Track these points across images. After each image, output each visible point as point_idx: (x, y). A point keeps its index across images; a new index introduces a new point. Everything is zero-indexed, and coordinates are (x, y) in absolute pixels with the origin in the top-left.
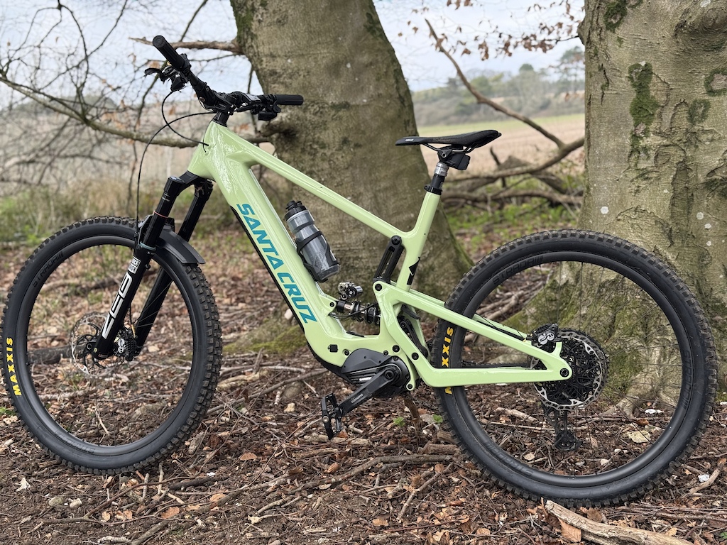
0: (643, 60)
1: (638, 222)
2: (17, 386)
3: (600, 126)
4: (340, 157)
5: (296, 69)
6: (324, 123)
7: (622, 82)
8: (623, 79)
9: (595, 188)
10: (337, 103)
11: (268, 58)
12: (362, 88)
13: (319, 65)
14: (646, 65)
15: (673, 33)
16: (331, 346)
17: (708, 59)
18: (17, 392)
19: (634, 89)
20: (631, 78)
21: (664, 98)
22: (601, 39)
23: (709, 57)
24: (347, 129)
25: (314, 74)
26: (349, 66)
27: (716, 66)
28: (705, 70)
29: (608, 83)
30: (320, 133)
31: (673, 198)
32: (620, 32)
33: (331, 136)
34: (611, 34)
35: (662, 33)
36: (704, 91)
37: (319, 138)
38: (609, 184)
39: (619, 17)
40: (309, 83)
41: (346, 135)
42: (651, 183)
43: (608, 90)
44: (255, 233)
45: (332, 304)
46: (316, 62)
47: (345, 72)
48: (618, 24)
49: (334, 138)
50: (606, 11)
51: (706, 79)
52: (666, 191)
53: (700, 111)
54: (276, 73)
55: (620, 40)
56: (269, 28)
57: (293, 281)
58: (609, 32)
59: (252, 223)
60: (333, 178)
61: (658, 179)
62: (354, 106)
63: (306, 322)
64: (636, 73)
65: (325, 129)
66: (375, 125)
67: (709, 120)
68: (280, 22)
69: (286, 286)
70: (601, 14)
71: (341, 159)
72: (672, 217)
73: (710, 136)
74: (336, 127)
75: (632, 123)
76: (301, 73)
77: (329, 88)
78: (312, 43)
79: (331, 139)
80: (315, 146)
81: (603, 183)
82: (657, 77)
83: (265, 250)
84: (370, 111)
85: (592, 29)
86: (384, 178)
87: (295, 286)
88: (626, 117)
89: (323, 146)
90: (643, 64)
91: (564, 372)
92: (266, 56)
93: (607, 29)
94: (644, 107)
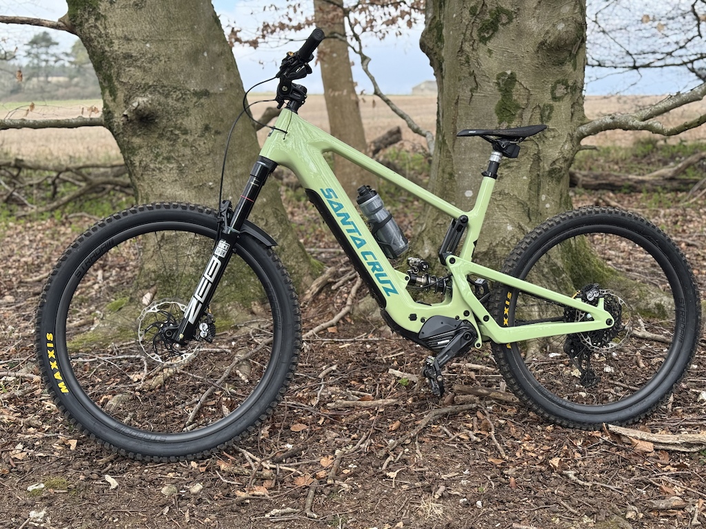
0: (509, 69)
1: (503, 203)
2: (63, 383)
3: (466, 123)
4: (202, 143)
5: (156, 54)
6: (187, 109)
7: (490, 86)
8: (491, 84)
9: (459, 175)
10: (198, 90)
11: (122, 41)
12: (217, 76)
13: (180, 52)
14: (511, 74)
15: (536, 49)
16: (411, 315)
17: (555, 71)
18: (64, 390)
19: (500, 93)
20: (498, 84)
21: (525, 102)
22: (473, 49)
23: (555, 70)
24: (208, 117)
25: (174, 60)
26: (206, 54)
27: (559, 77)
28: (552, 80)
29: (477, 87)
30: (183, 119)
31: (531, 183)
32: (490, 45)
33: (194, 123)
34: (483, 45)
35: (527, 48)
36: (550, 97)
37: (181, 123)
38: (473, 171)
39: (491, 32)
40: (170, 68)
41: (207, 122)
42: (513, 171)
43: (477, 92)
44: (339, 215)
45: (406, 278)
46: (176, 48)
47: (203, 61)
48: (489, 38)
49: (196, 124)
50: (480, 26)
51: (552, 87)
52: (525, 178)
53: (547, 113)
54: (132, 56)
55: (490, 51)
56: (123, 11)
57: (376, 259)
58: (481, 44)
59: (335, 206)
60: (195, 164)
61: (518, 168)
62: (213, 94)
63: (389, 295)
64: (503, 80)
65: (187, 116)
66: (231, 113)
67: (552, 121)
68: (137, 5)
69: (369, 264)
70: (475, 28)
71: (203, 145)
72: (529, 199)
73: (553, 134)
74: (198, 114)
75: (497, 121)
76: (162, 58)
77: (189, 76)
78: (172, 29)
79: (194, 126)
80: (177, 132)
81: (467, 171)
82: (521, 84)
83: (349, 231)
84: (225, 99)
85: (465, 40)
86: (240, 164)
87: (378, 263)
88: (491, 116)
89: (185, 132)
90: (509, 72)
91: (609, 322)
92: (118, 38)
93: (480, 41)
94: (508, 108)
